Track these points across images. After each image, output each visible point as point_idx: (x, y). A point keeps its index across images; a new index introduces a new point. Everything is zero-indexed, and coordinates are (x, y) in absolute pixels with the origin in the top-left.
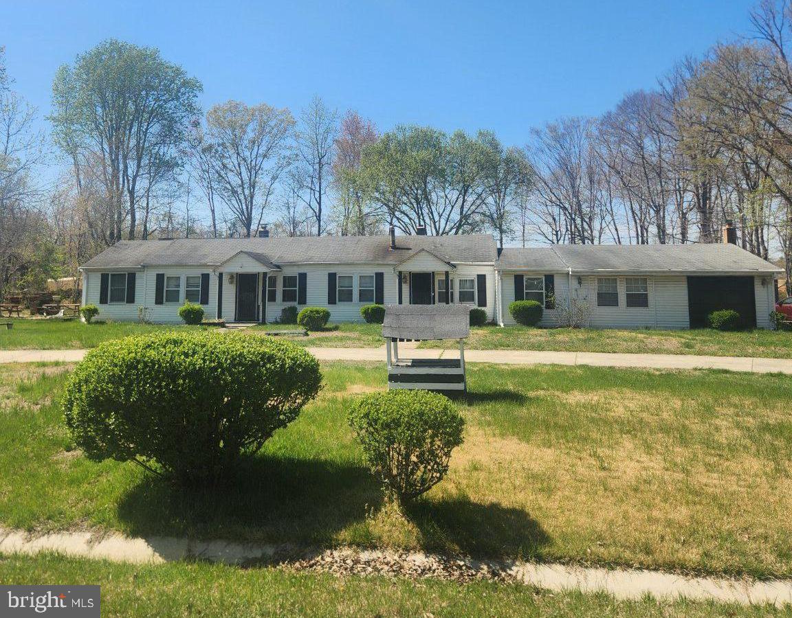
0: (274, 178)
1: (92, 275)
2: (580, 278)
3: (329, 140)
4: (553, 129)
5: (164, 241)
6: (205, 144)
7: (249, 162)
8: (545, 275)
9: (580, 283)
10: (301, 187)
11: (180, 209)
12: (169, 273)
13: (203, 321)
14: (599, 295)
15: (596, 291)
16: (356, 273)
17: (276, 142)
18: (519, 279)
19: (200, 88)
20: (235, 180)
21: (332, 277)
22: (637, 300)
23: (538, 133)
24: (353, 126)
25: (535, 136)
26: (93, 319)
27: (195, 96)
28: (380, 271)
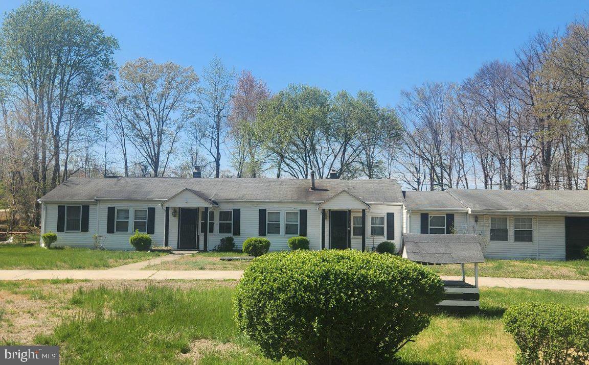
0: (179, 128)
1: (50, 207)
2: (477, 217)
3: (227, 97)
4: (420, 92)
5: (111, 179)
6: (118, 97)
7: (157, 113)
8: (447, 214)
9: (476, 221)
10: (204, 135)
11: (98, 153)
12: (118, 206)
13: (153, 248)
14: (492, 231)
15: (490, 228)
16: (283, 210)
17: (181, 96)
18: (424, 217)
19: (117, 46)
20: (145, 129)
21: (262, 213)
22: (524, 236)
23: (407, 95)
24: (248, 84)
25: (405, 98)
26: (53, 245)
27: (112, 52)
28: (304, 209)
